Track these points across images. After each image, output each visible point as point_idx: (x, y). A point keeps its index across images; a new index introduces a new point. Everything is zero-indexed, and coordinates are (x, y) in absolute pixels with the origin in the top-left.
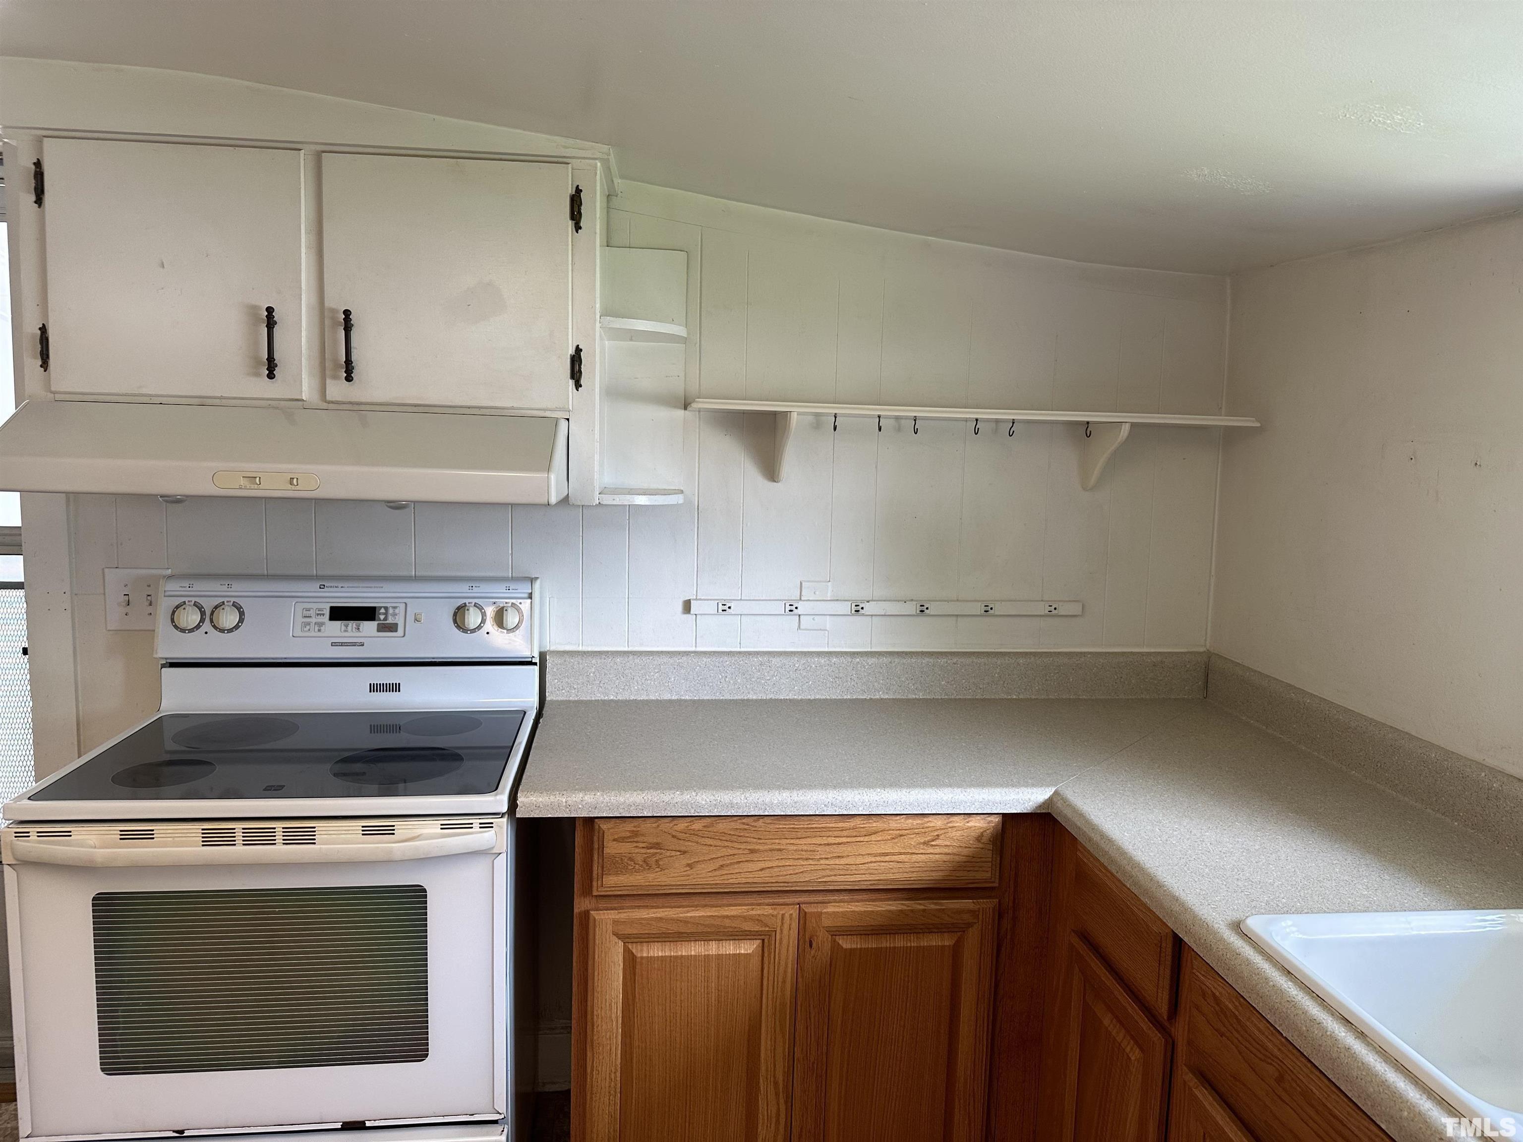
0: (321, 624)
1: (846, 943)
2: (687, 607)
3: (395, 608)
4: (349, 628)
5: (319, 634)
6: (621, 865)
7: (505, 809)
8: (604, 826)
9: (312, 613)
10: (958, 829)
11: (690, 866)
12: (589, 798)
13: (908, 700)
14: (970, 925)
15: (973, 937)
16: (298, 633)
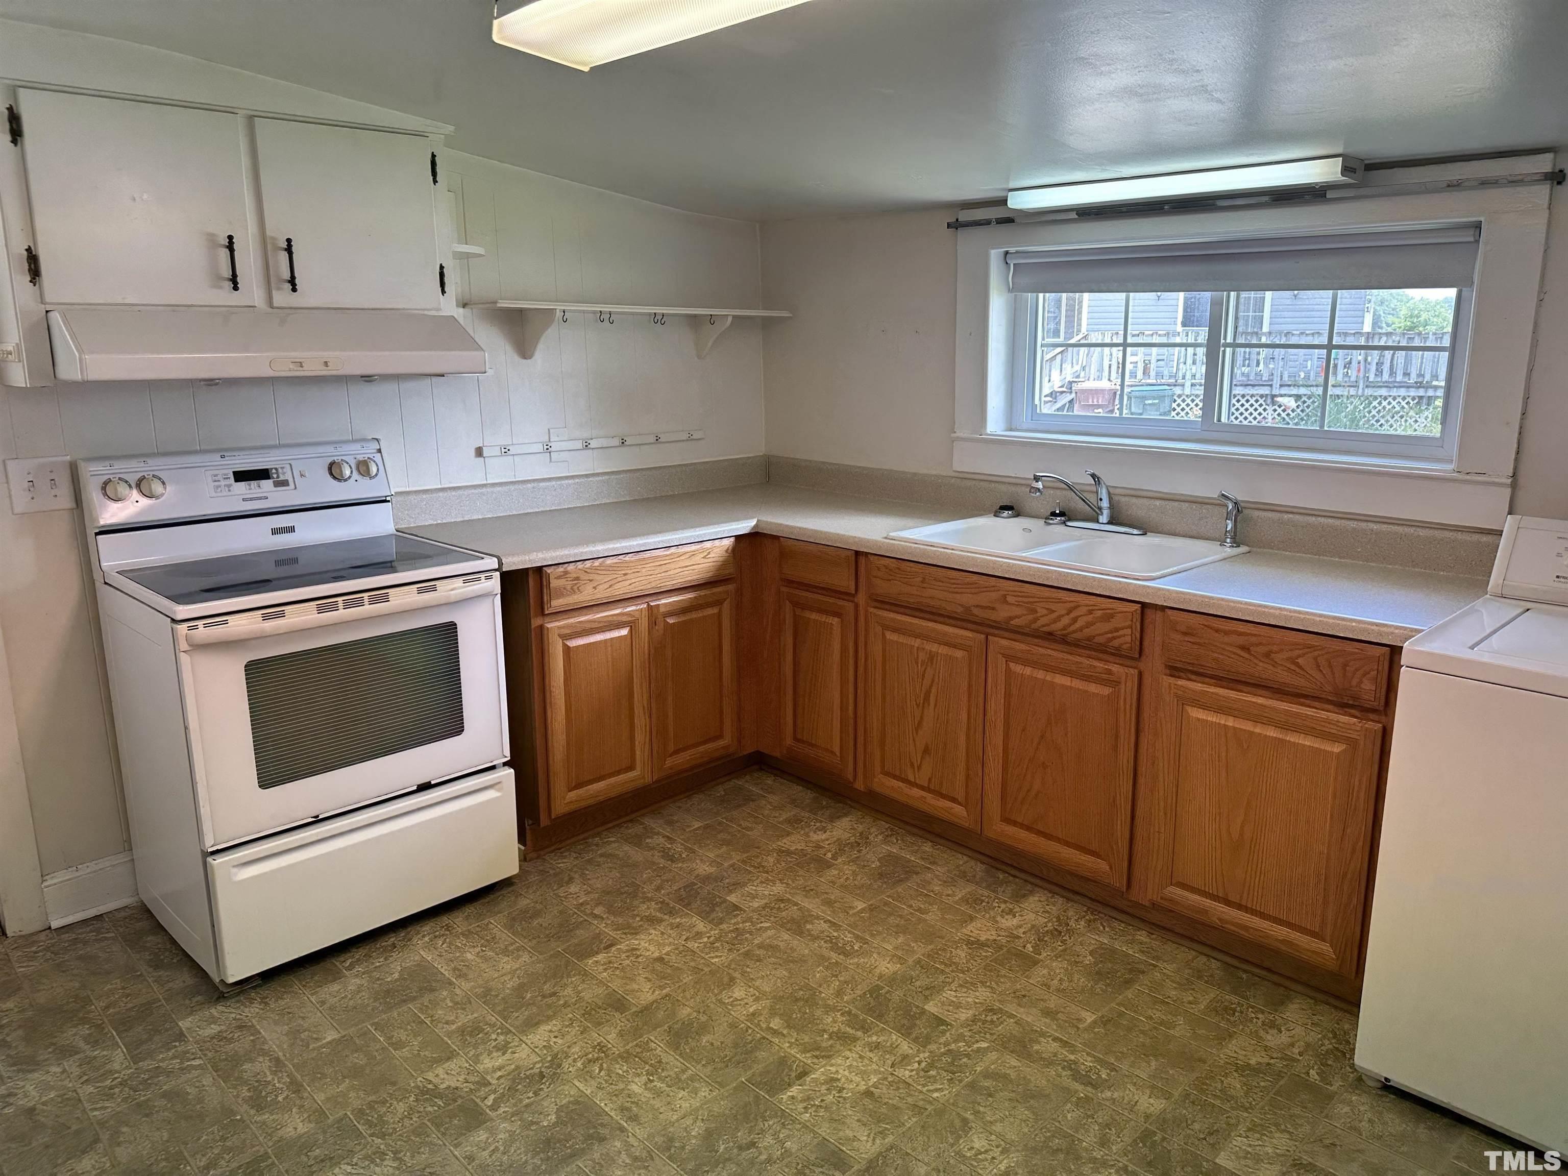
0: (229, 486)
1: (671, 621)
2: (479, 452)
3: (282, 468)
4: (252, 486)
5: (230, 493)
6: (561, 593)
7: (497, 567)
8: (549, 570)
9: (219, 477)
10: (718, 547)
11: (595, 588)
12: (540, 555)
13: (621, 502)
14: (725, 600)
15: (726, 606)
16: (214, 494)
